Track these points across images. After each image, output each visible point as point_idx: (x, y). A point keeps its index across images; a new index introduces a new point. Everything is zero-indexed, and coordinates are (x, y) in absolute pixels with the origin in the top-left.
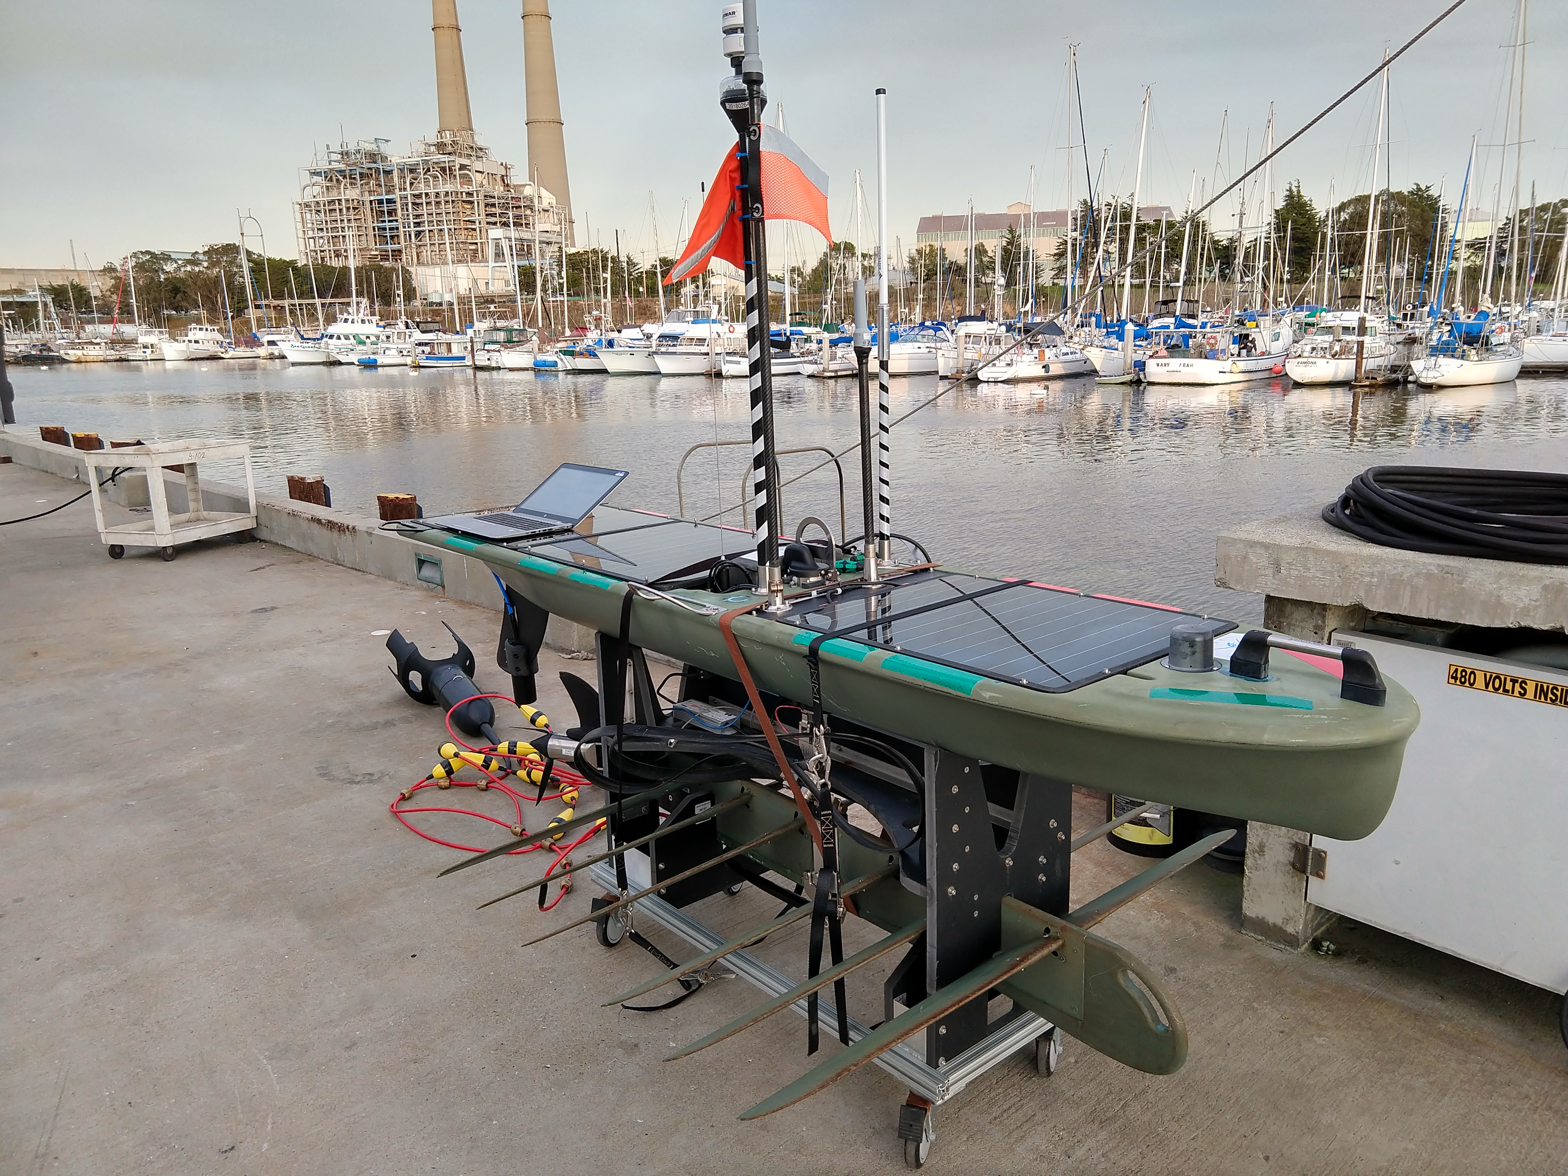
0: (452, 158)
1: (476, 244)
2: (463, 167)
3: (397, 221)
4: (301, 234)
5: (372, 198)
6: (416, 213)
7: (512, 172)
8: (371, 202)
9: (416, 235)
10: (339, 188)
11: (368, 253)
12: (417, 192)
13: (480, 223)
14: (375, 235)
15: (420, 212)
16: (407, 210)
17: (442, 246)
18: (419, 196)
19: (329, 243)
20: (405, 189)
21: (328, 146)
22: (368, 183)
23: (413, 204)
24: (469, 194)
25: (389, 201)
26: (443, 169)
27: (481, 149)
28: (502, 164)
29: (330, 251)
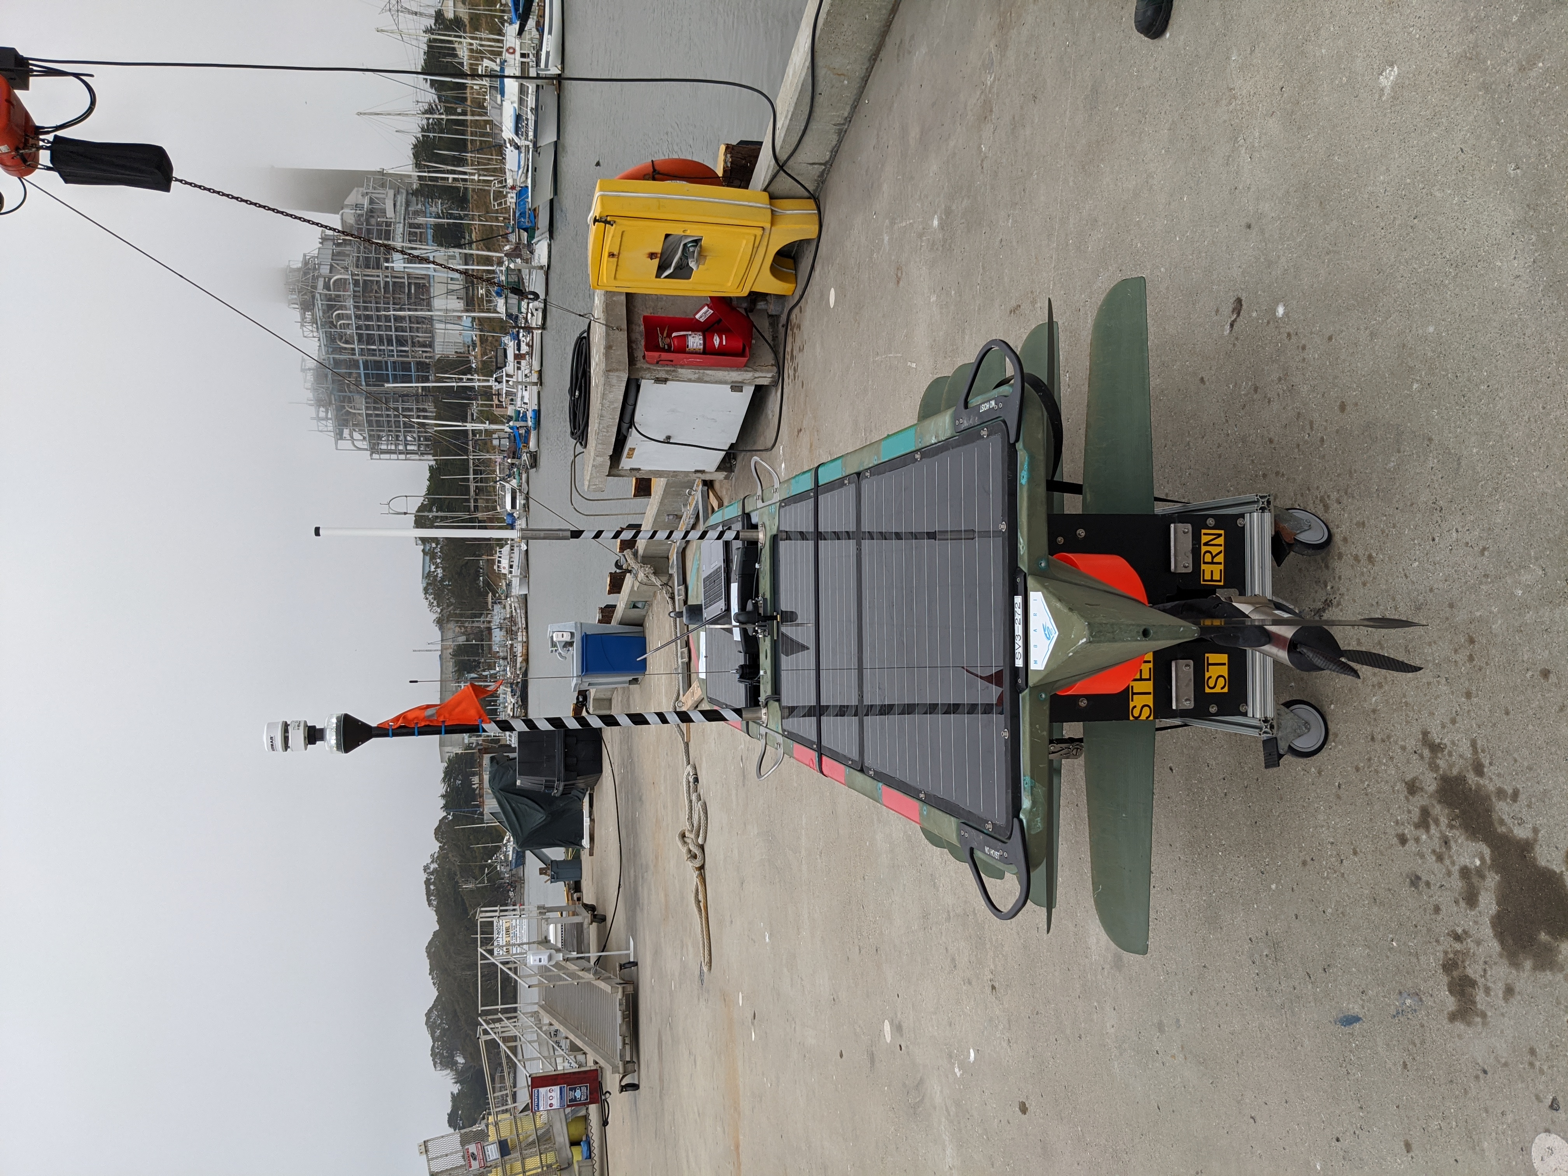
0: (318, 296)
1: (409, 284)
2: (327, 286)
3: (386, 362)
4: (402, 457)
5: (364, 383)
6: (377, 342)
8: (367, 385)
9: (401, 345)
10: (355, 414)
12: (356, 338)
13: (387, 277)
15: (377, 338)
16: (374, 350)
17: (413, 320)
18: (360, 336)
19: (410, 432)
20: (353, 349)
21: (312, 418)
23: (368, 344)
24: (356, 283)
25: (366, 367)
26: (331, 308)
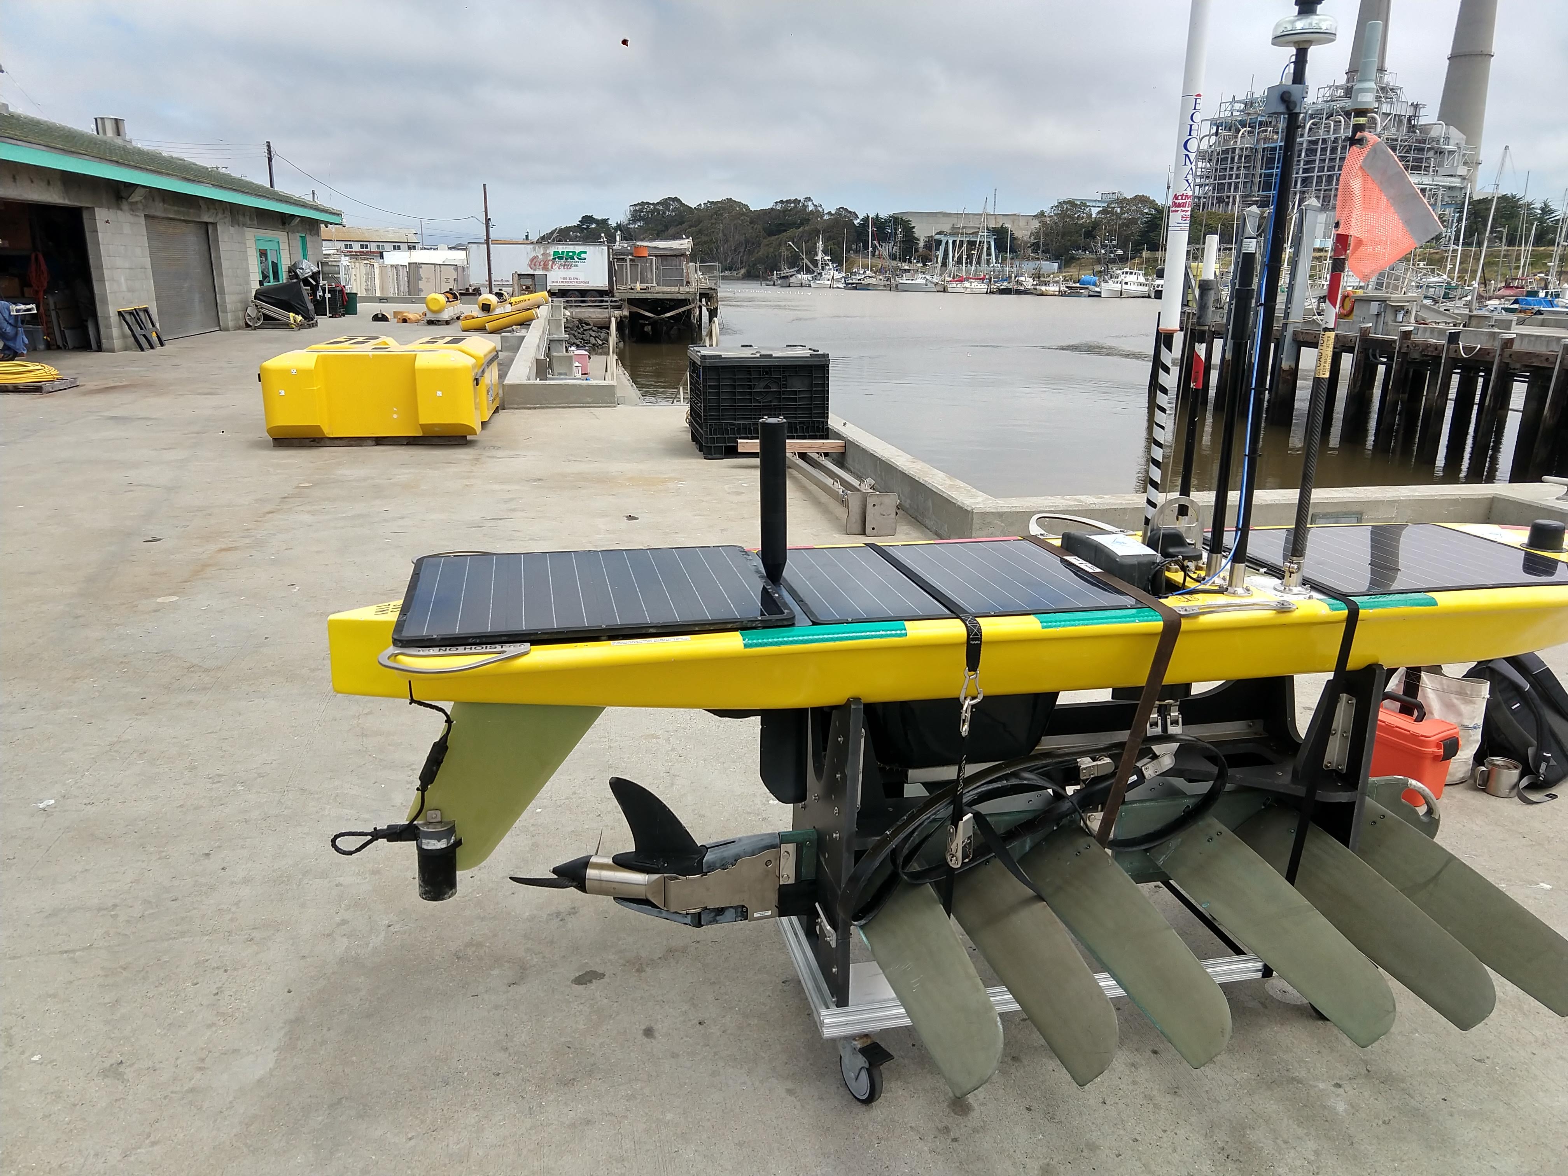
5: (1266, 146)
6: (1307, 159)
7: (1422, 112)
8: (1264, 149)
9: (1302, 181)
10: (1236, 137)
11: (1249, 199)
12: (1314, 138)
14: (1260, 181)
15: (1312, 158)
16: (1300, 156)
18: (1315, 142)
19: (1214, 189)
20: (1302, 136)
21: (1234, 97)
22: (1266, 131)
26: (1348, 113)
27: (1392, 90)
28: (1412, 104)
29: (1213, 197)
